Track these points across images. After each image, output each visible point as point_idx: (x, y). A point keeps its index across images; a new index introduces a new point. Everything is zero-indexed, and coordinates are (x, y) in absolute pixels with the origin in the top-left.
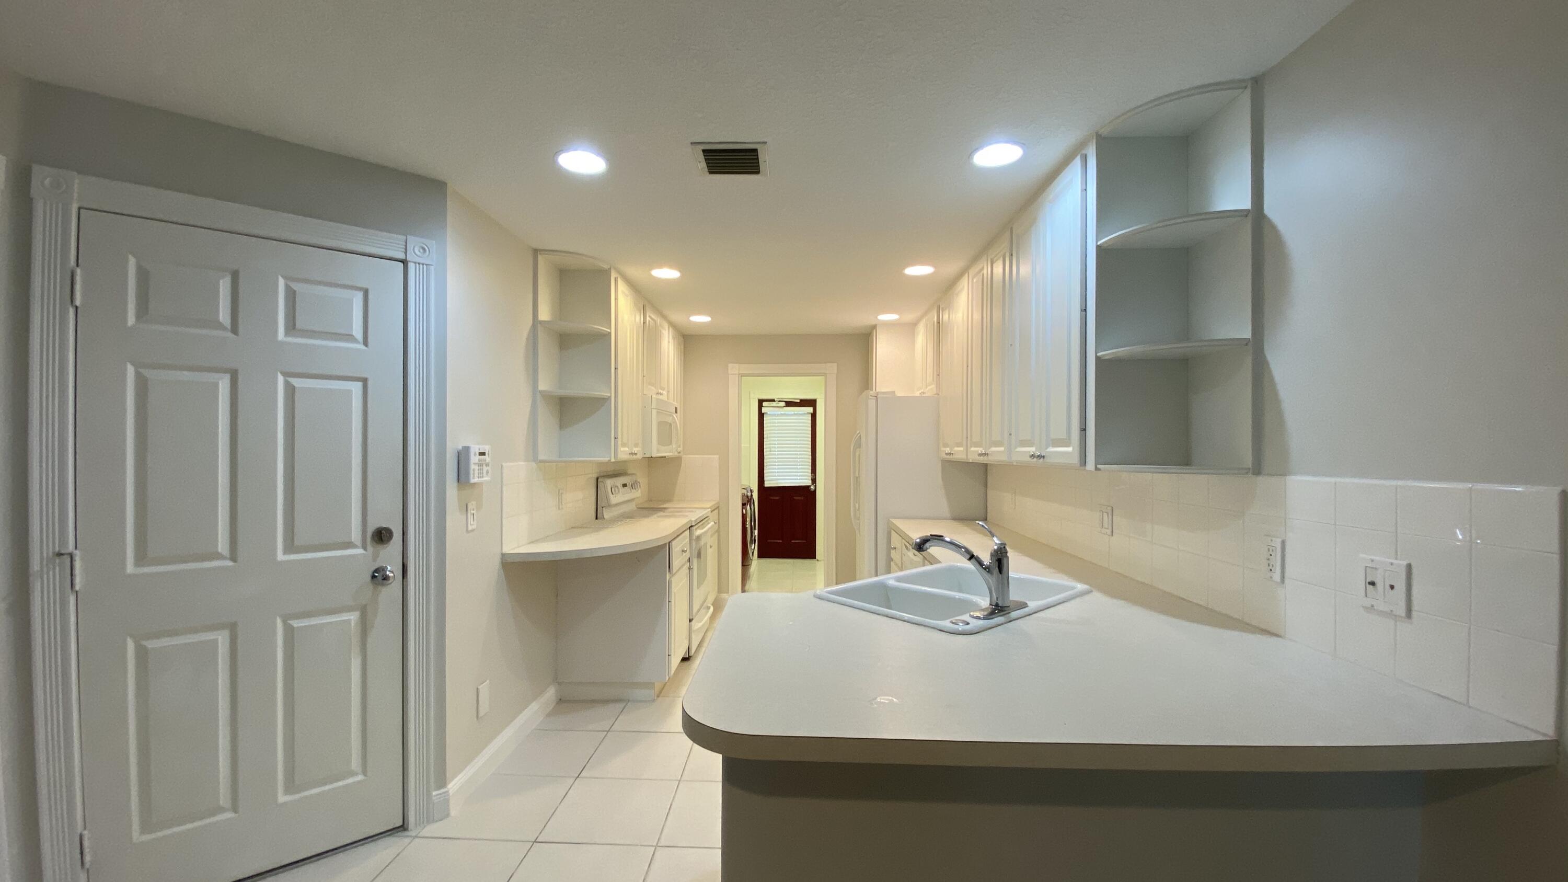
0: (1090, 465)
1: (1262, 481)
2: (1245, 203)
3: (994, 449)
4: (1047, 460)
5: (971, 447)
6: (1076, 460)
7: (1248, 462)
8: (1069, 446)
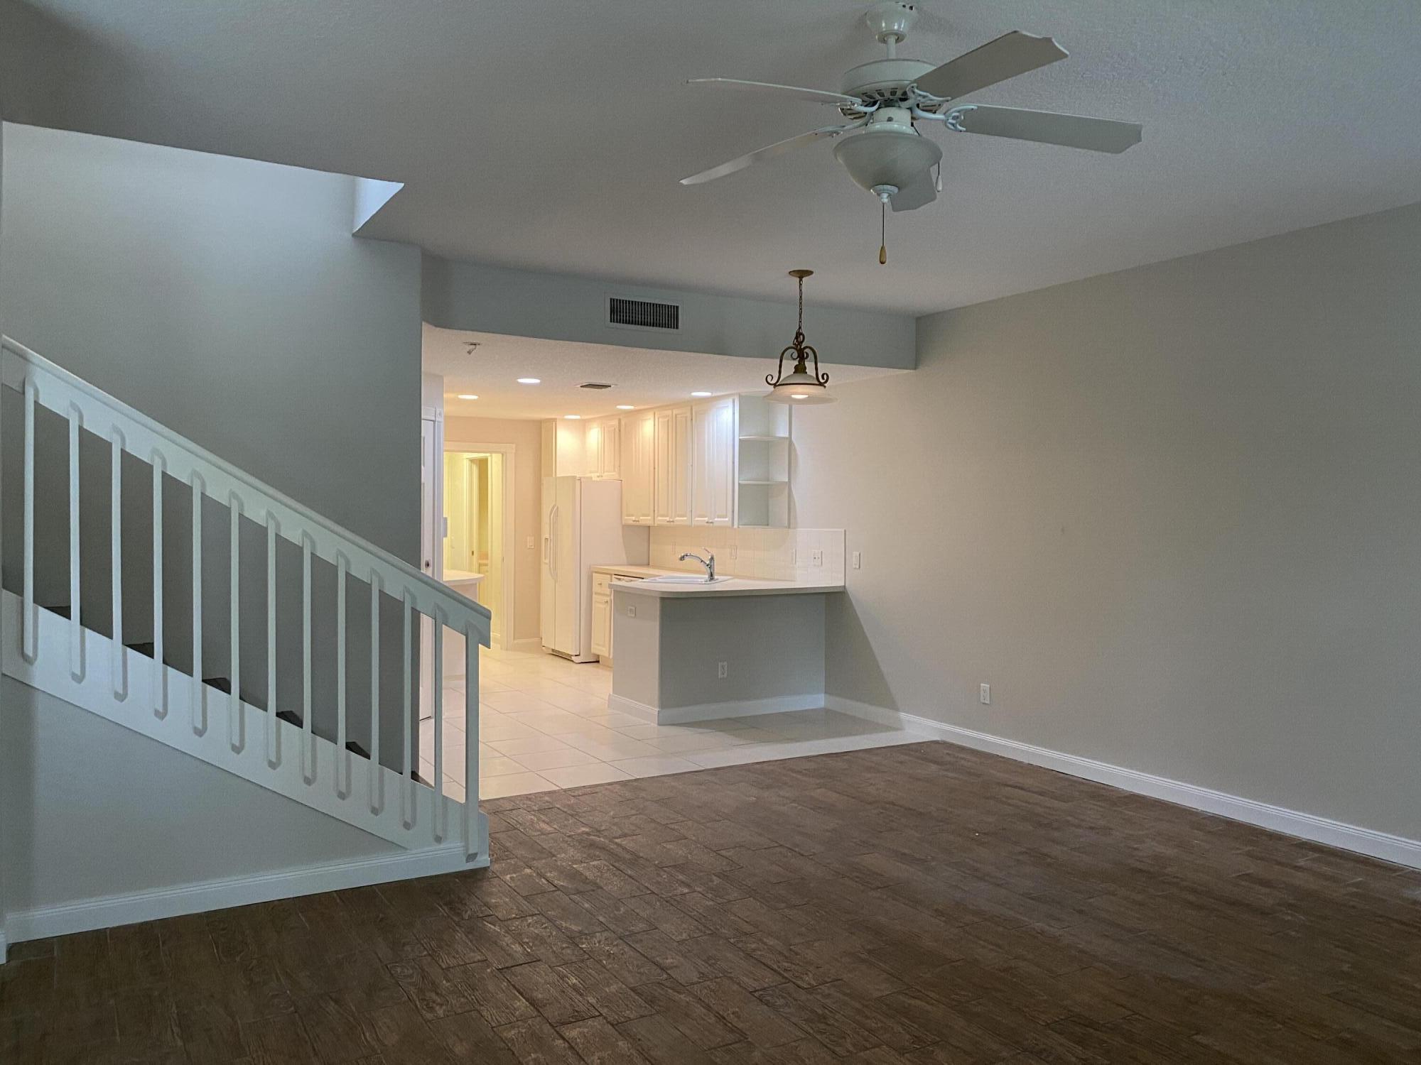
0: (736, 526)
1: (790, 530)
2: (787, 435)
3: (677, 518)
4: (715, 524)
5: (658, 516)
6: (730, 524)
7: (786, 524)
8: (726, 518)
